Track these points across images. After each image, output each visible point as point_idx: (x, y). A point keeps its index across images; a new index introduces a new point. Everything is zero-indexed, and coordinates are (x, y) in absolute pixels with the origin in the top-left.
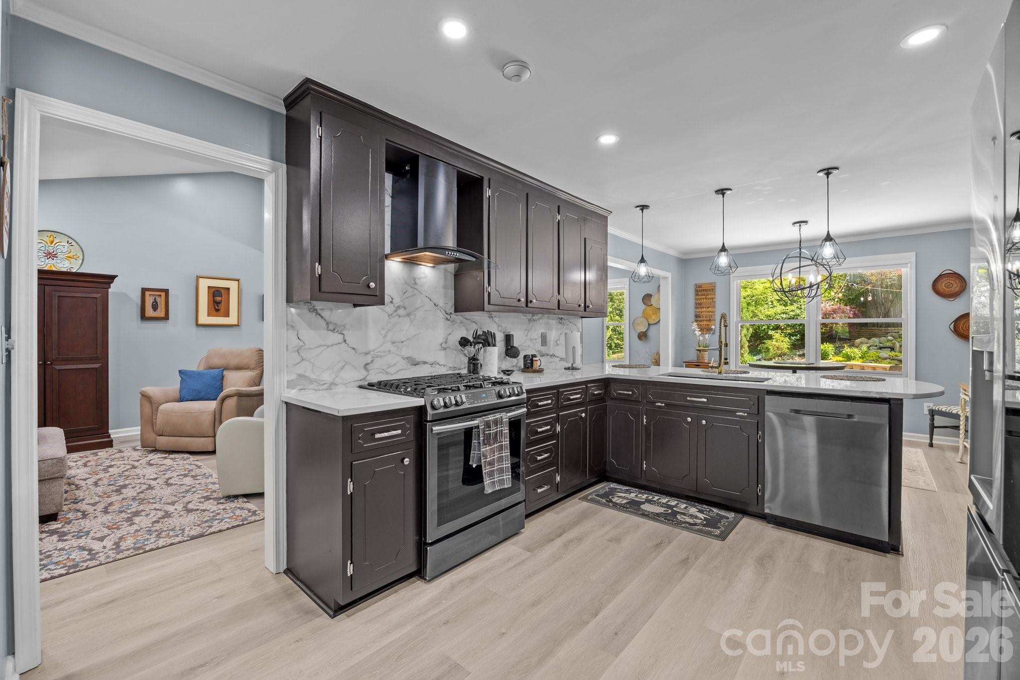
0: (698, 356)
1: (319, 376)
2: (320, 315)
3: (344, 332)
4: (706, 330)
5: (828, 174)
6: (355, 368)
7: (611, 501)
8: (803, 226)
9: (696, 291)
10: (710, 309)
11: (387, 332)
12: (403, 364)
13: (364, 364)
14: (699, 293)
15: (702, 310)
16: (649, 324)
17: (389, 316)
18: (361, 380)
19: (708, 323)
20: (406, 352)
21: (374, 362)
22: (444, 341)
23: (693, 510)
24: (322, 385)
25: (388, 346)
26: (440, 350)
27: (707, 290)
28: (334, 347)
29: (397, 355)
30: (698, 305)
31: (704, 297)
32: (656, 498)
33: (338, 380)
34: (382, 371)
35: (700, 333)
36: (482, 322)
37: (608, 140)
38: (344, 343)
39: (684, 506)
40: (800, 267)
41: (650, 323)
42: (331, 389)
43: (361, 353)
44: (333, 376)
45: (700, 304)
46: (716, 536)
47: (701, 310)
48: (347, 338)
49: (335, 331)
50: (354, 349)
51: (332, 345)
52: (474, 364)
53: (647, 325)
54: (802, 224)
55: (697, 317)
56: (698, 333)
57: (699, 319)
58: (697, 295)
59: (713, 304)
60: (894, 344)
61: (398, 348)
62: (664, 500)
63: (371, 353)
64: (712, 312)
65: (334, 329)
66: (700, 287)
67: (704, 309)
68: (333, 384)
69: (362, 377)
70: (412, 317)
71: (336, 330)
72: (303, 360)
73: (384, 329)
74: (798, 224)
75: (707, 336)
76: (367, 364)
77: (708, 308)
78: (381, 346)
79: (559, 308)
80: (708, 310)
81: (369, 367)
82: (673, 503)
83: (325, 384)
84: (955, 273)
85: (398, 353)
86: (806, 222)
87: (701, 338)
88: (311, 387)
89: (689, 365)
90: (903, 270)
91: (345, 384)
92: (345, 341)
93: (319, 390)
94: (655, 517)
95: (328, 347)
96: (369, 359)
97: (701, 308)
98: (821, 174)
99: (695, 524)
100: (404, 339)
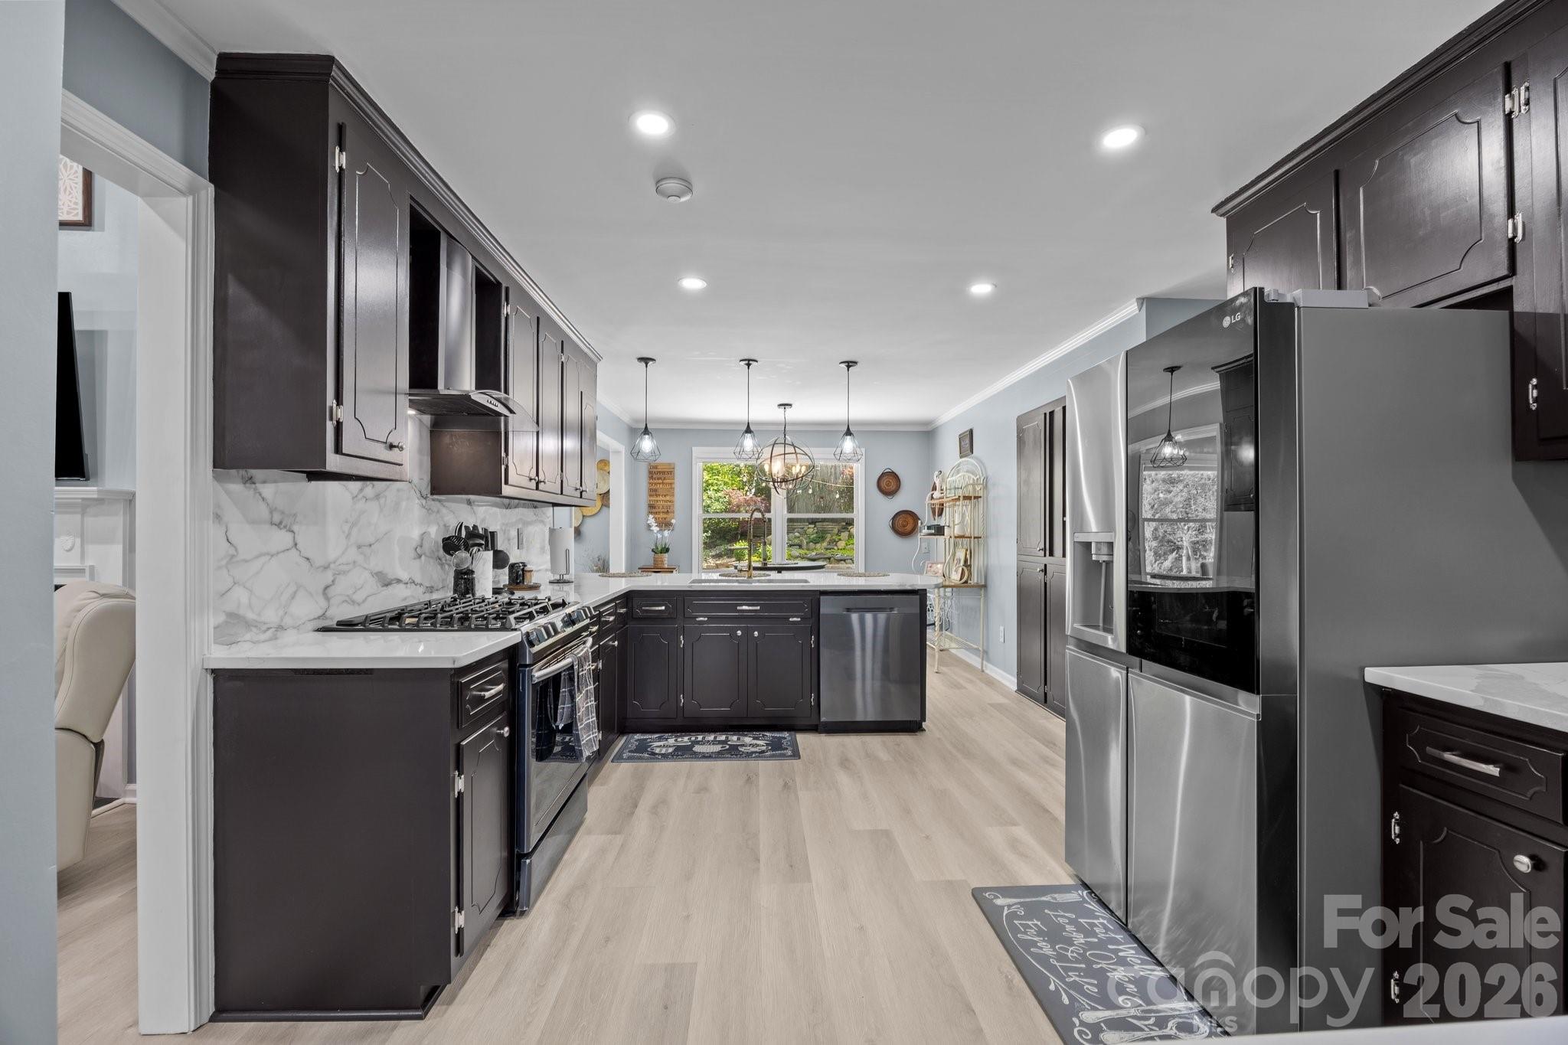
0: (655, 560)
1: (259, 615)
2: (260, 495)
3: (295, 528)
4: (665, 524)
5: (849, 367)
6: (311, 594)
7: (654, 754)
8: (788, 409)
9: (650, 473)
10: (668, 498)
11: (351, 528)
12: (372, 584)
13: (323, 586)
14: (654, 476)
15: (658, 499)
16: (584, 516)
17: (353, 498)
18: (319, 618)
19: (665, 516)
20: (376, 563)
21: (336, 582)
22: (419, 544)
23: (748, 740)
24: (265, 632)
25: (353, 554)
26: (415, 559)
27: (664, 473)
28: (281, 555)
29: (365, 568)
30: (653, 492)
31: (660, 481)
32: (700, 738)
33: (288, 621)
34: (347, 599)
35: (658, 529)
36: (482, 514)
37: (693, 283)
38: (294, 550)
39: (735, 738)
40: (785, 454)
41: (585, 514)
42: (276, 639)
43: (318, 568)
44: (281, 613)
45: (656, 490)
46: (791, 756)
47: (656, 499)
48: (299, 540)
49: (282, 527)
50: (308, 559)
51: (278, 553)
52: (464, 581)
53: (581, 517)
54: (786, 407)
55: (652, 507)
56: (655, 529)
57: (654, 510)
58: (651, 478)
59: (671, 491)
60: (801, 541)
61: (365, 556)
62: (711, 737)
63: (332, 566)
64: (670, 502)
65: (281, 523)
66: (656, 467)
67: (661, 498)
68: (280, 628)
69: (320, 613)
70: (382, 501)
71: (283, 524)
72: (235, 583)
73: (347, 522)
74: (783, 407)
75: (666, 533)
76: (327, 588)
77: (665, 496)
78: (343, 553)
79: (562, 494)
80: (664, 499)
81: (331, 592)
82: (723, 738)
83: (269, 629)
84: (893, 472)
85: (366, 566)
86: (790, 405)
87: (659, 536)
88: (248, 636)
89: (645, 570)
90: (855, 465)
91: (297, 628)
92: (296, 545)
93: (258, 642)
94: (718, 756)
95: (272, 556)
96: (328, 577)
97: (657, 495)
98: (843, 365)
99: (763, 752)
100: (372, 540)
